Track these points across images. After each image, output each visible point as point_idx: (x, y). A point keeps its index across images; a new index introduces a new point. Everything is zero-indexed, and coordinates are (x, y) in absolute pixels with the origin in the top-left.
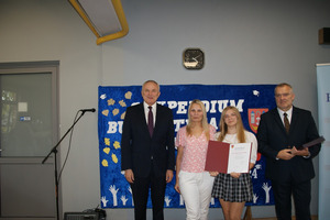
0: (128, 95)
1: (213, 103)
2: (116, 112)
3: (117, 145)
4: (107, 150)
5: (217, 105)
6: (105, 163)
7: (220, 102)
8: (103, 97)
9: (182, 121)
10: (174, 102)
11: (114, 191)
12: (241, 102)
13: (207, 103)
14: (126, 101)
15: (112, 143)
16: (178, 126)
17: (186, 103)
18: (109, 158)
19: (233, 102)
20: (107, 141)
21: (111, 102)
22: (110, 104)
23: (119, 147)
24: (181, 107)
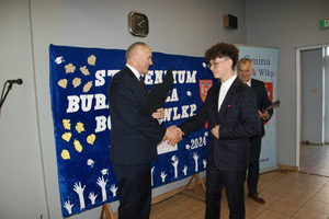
1: (174, 73)
2: (77, 82)
3: (80, 127)
4: (67, 137)
5: (177, 75)
6: (66, 155)
7: (180, 73)
8: (59, 60)
11: (79, 190)
12: (195, 72)
15: (73, 125)
17: (151, 72)
18: (70, 146)
19: (189, 72)
20: (67, 124)
21: (70, 68)
22: (68, 71)
23: (83, 129)
24: (148, 77)
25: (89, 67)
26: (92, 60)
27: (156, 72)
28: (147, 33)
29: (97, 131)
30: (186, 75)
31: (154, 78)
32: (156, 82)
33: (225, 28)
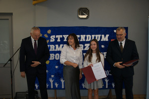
1: (93, 36)
5: (95, 37)
7: (97, 36)
12: (107, 36)
13: (90, 36)
19: (103, 36)
25: (48, 34)
26: (49, 32)
29: (50, 59)
30: (101, 37)
32: (81, 40)
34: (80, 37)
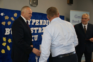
0: (15, 15)
1: (47, 21)
2: (9, 23)
3: (10, 41)
4: (4, 44)
9: (37, 28)
10: (35, 20)
13: (45, 21)
14: (14, 18)
15: (7, 40)
16: (36, 30)
17: (38, 21)
18: (5, 48)
21: (7, 18)
22: (6, 19)
23: (11, 41)
24: (37, 22)
27: (40, 20)
28: (37, 5)
31: (39, 23)
32: (40, 24)
33: (68, 4)
34: (40, 21)
